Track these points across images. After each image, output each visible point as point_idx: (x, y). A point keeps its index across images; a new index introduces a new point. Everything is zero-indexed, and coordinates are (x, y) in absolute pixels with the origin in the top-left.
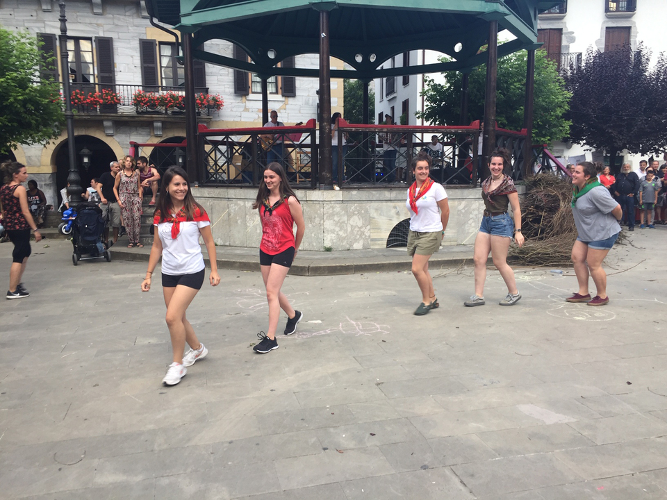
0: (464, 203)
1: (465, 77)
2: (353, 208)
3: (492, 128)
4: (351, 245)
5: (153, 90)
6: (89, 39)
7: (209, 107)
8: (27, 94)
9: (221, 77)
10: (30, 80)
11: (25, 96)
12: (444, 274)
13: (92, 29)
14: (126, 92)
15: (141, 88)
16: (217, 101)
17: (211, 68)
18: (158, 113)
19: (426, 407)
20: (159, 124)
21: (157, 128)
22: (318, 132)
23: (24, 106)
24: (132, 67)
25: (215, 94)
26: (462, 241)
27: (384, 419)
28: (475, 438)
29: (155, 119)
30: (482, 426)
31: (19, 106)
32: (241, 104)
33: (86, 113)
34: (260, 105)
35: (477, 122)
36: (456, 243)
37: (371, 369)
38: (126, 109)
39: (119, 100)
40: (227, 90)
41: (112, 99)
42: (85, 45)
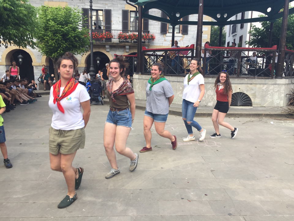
0: (265, 86)
1: (272, 24)
2: (209, 86)
3: (283, 49)
4: (207, 104)
5: (126, 32)
6: (102, 10)
7: (149, 39)
8: (76, 34)
9: (155, 26)
10: (77, 28)
11: (75, 34)
12: (252, 120)
13: (103, 6)
14: (115, 33)
15: (121, 31)
16: (153, 37)
17: (151, 22)
18: (128, 42)
19: (234, 185)
20: (128, 47)
21: (127, 49)
22: (195, 50)
23: (75, 39)
24: (119, 22)
25: (152, 34)
26: (263, 105)
27: (213, 188)
28: (258, 204)
29: (126, 45)
30: (262, 198)
31: (72, 39)
32: (163, 38)
33: (99, 42)
34: (171, 38)
35: (276, 46)
36: (260, 106)
37: (210, 163)
38: (115, 40)
39: (113, 36)
40: (157, 32)
41: (110, 36)
42: (100, 13)
